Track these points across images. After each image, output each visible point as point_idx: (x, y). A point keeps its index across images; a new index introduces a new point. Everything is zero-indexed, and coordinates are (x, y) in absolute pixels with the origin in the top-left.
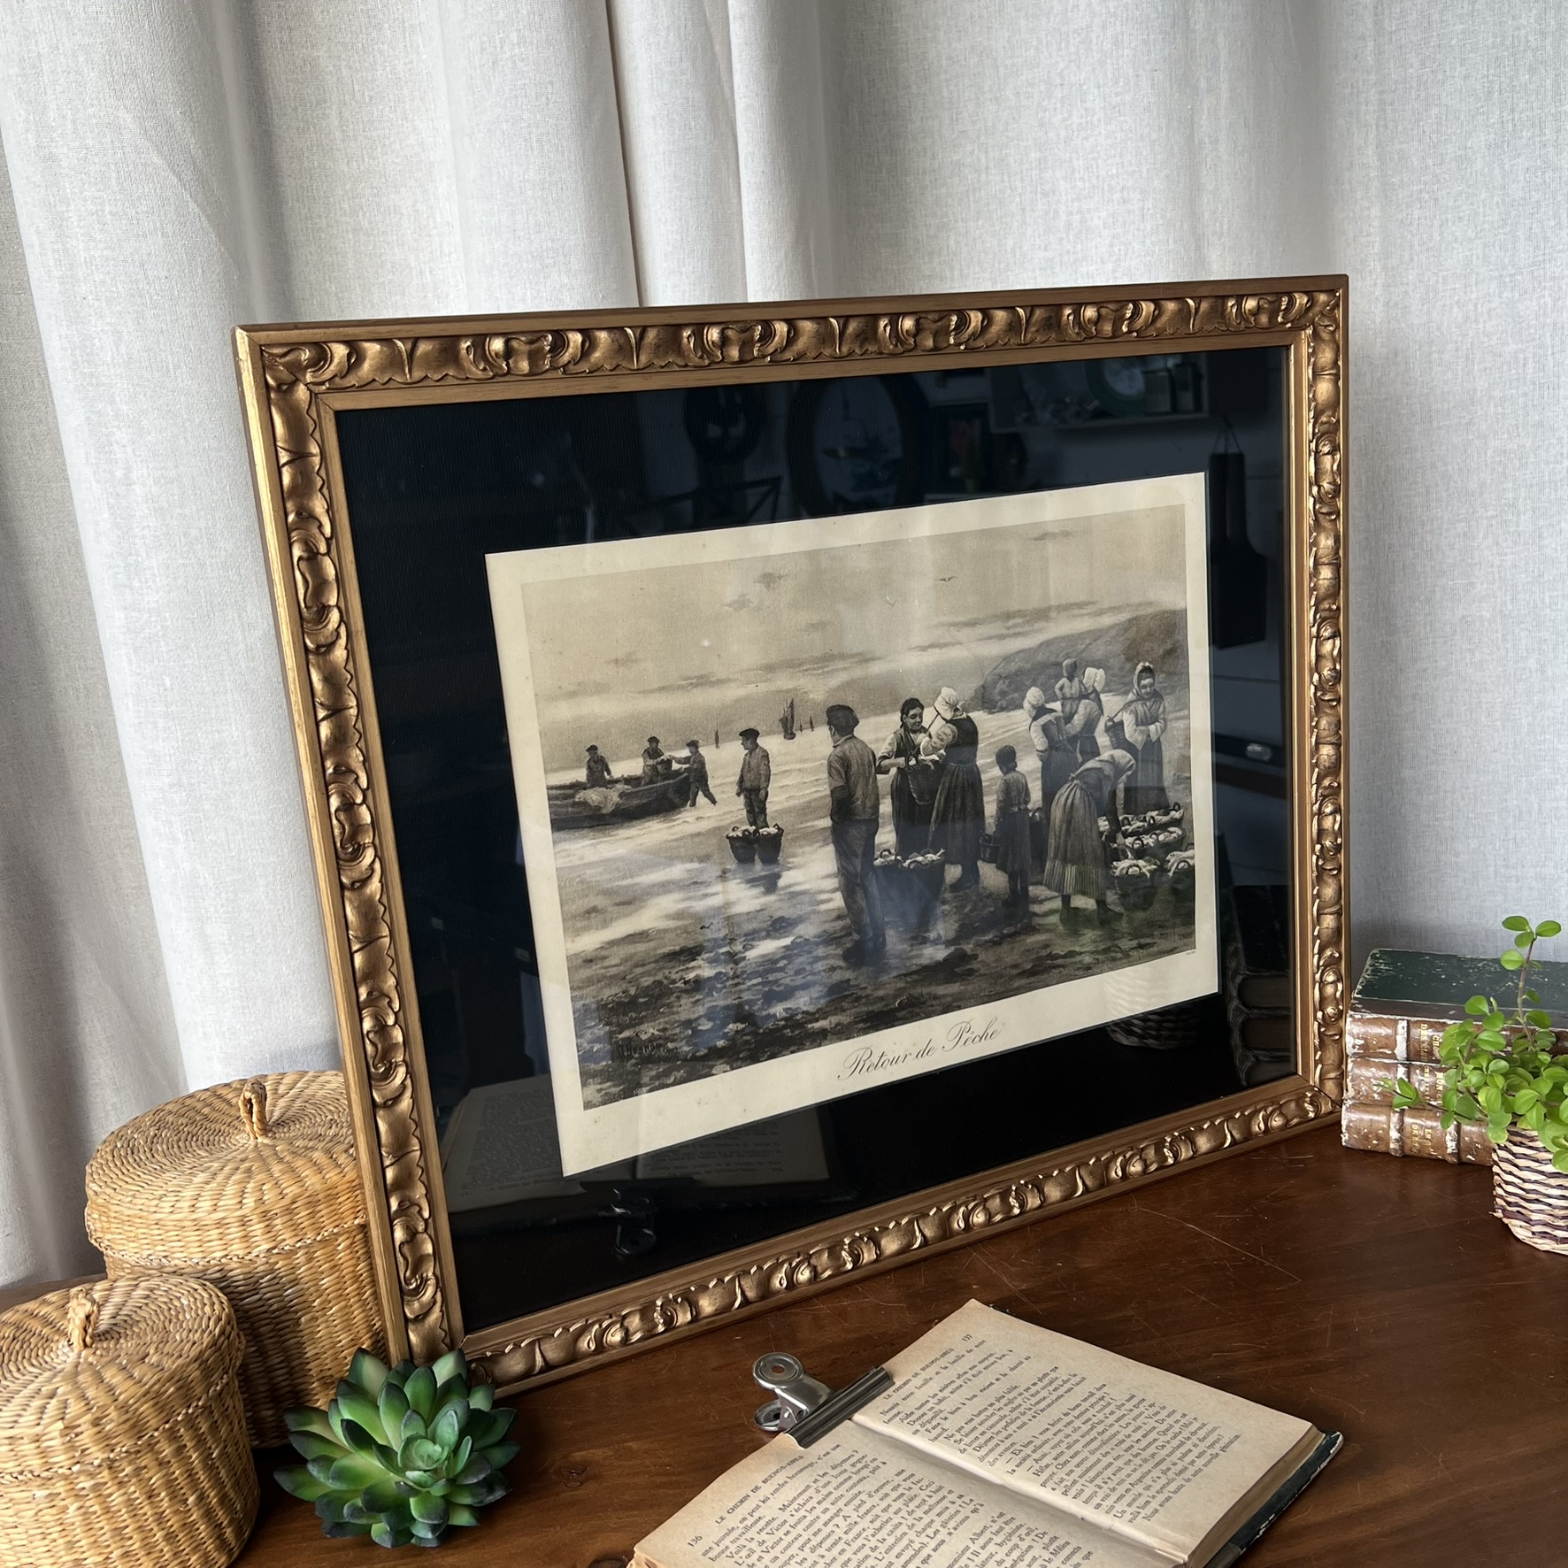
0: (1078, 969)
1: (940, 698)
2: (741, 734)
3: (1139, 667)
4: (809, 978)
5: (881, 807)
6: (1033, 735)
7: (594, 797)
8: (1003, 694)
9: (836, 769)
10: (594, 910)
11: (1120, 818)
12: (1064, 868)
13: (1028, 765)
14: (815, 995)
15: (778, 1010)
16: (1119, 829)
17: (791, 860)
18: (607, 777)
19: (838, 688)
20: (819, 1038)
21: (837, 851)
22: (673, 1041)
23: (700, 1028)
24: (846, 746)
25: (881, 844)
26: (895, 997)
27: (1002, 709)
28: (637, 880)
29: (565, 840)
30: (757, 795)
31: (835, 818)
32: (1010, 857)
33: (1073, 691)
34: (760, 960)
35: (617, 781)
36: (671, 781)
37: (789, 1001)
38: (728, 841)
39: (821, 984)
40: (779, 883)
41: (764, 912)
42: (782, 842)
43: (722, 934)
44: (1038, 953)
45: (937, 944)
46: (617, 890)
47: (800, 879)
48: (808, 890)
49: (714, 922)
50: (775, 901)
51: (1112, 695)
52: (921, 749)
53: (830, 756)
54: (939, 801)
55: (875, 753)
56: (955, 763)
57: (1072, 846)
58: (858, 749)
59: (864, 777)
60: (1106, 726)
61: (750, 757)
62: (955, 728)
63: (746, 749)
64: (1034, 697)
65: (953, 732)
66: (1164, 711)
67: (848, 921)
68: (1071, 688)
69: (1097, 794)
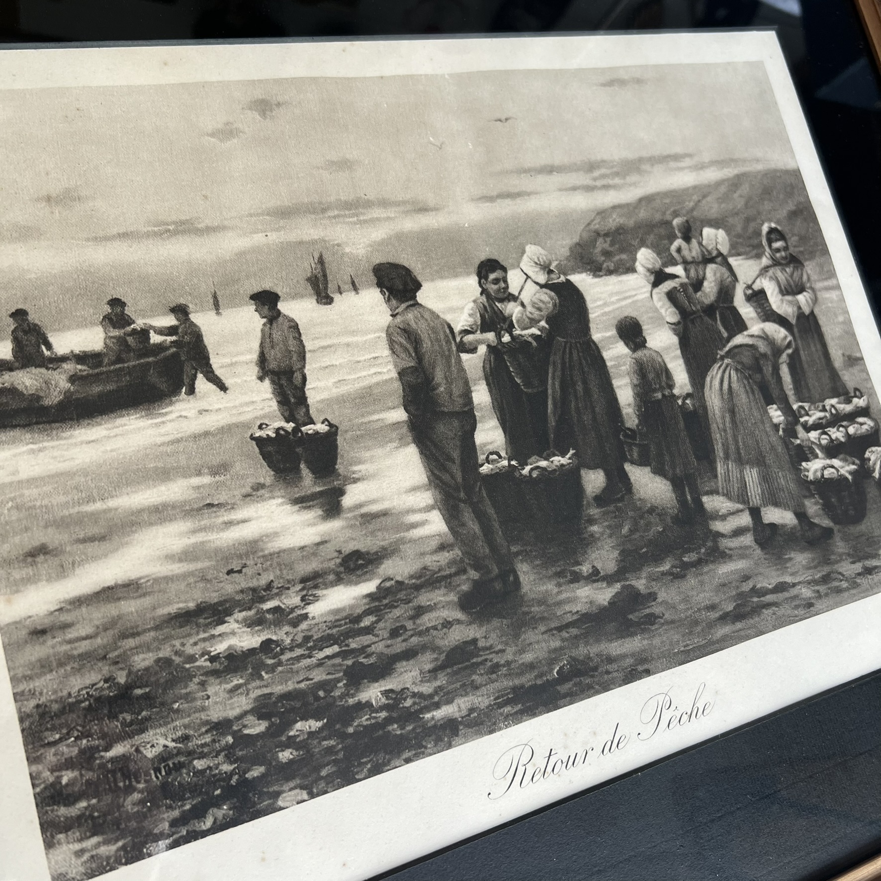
0: (797, 607)
1: (525, 257)
2: (253, 297)
3: (765, 228)
4: (415, 640)
5: (474, 395)
6: (658, 304)
7: (28, 382)
8: (607, 254)
9: (401, 345)
11: (795, 407)
12: (741, 472)
14: (428, 667)
15: (373, 693)
16: (797, 422)
17: (355, 468)
18: (47, 353)
19: (383, 243)
20: (447, 735)
21: (421, 453)
22: (202, 756)
23: (246, 731)
24: (410, 316)
25: (485, 445)
26: (551, 662)
27: (610, 272)
28: (112, 503)
30: (290, 379)
31: (411, 408)
32: (667, 458)
33: (694, 254)
34: (332, 618)
35: (64, 359)
36: (151, 359)
37: (388, 679)
38: (254, 443)
39: (435, 649)
40: (343, 502)
41: (328, 545)
42: (338, 443)
43: (263, 581)
44: (738, 587)
45: (595, 581)
46: (80, 520)
47: (374, 495)
48: (390, 509)
49: (248, 563)
50: (343, 528)
51: (742, 259)
52: (514, 321)
53: (389, 327)
54: (553, 386)
55: (452, 325)
56: (563, 338)
57: (744, 443)
58: (426, 320)
59: (442, 356)
60: (745, 294)
61: (270, 328)
62: (553, 294)
63: (263, 317)
64: (647, 259)
65: (552, 299)
66: (809, 279)
67: (456, 553)
68: (690, 250)
69: (758, 377)
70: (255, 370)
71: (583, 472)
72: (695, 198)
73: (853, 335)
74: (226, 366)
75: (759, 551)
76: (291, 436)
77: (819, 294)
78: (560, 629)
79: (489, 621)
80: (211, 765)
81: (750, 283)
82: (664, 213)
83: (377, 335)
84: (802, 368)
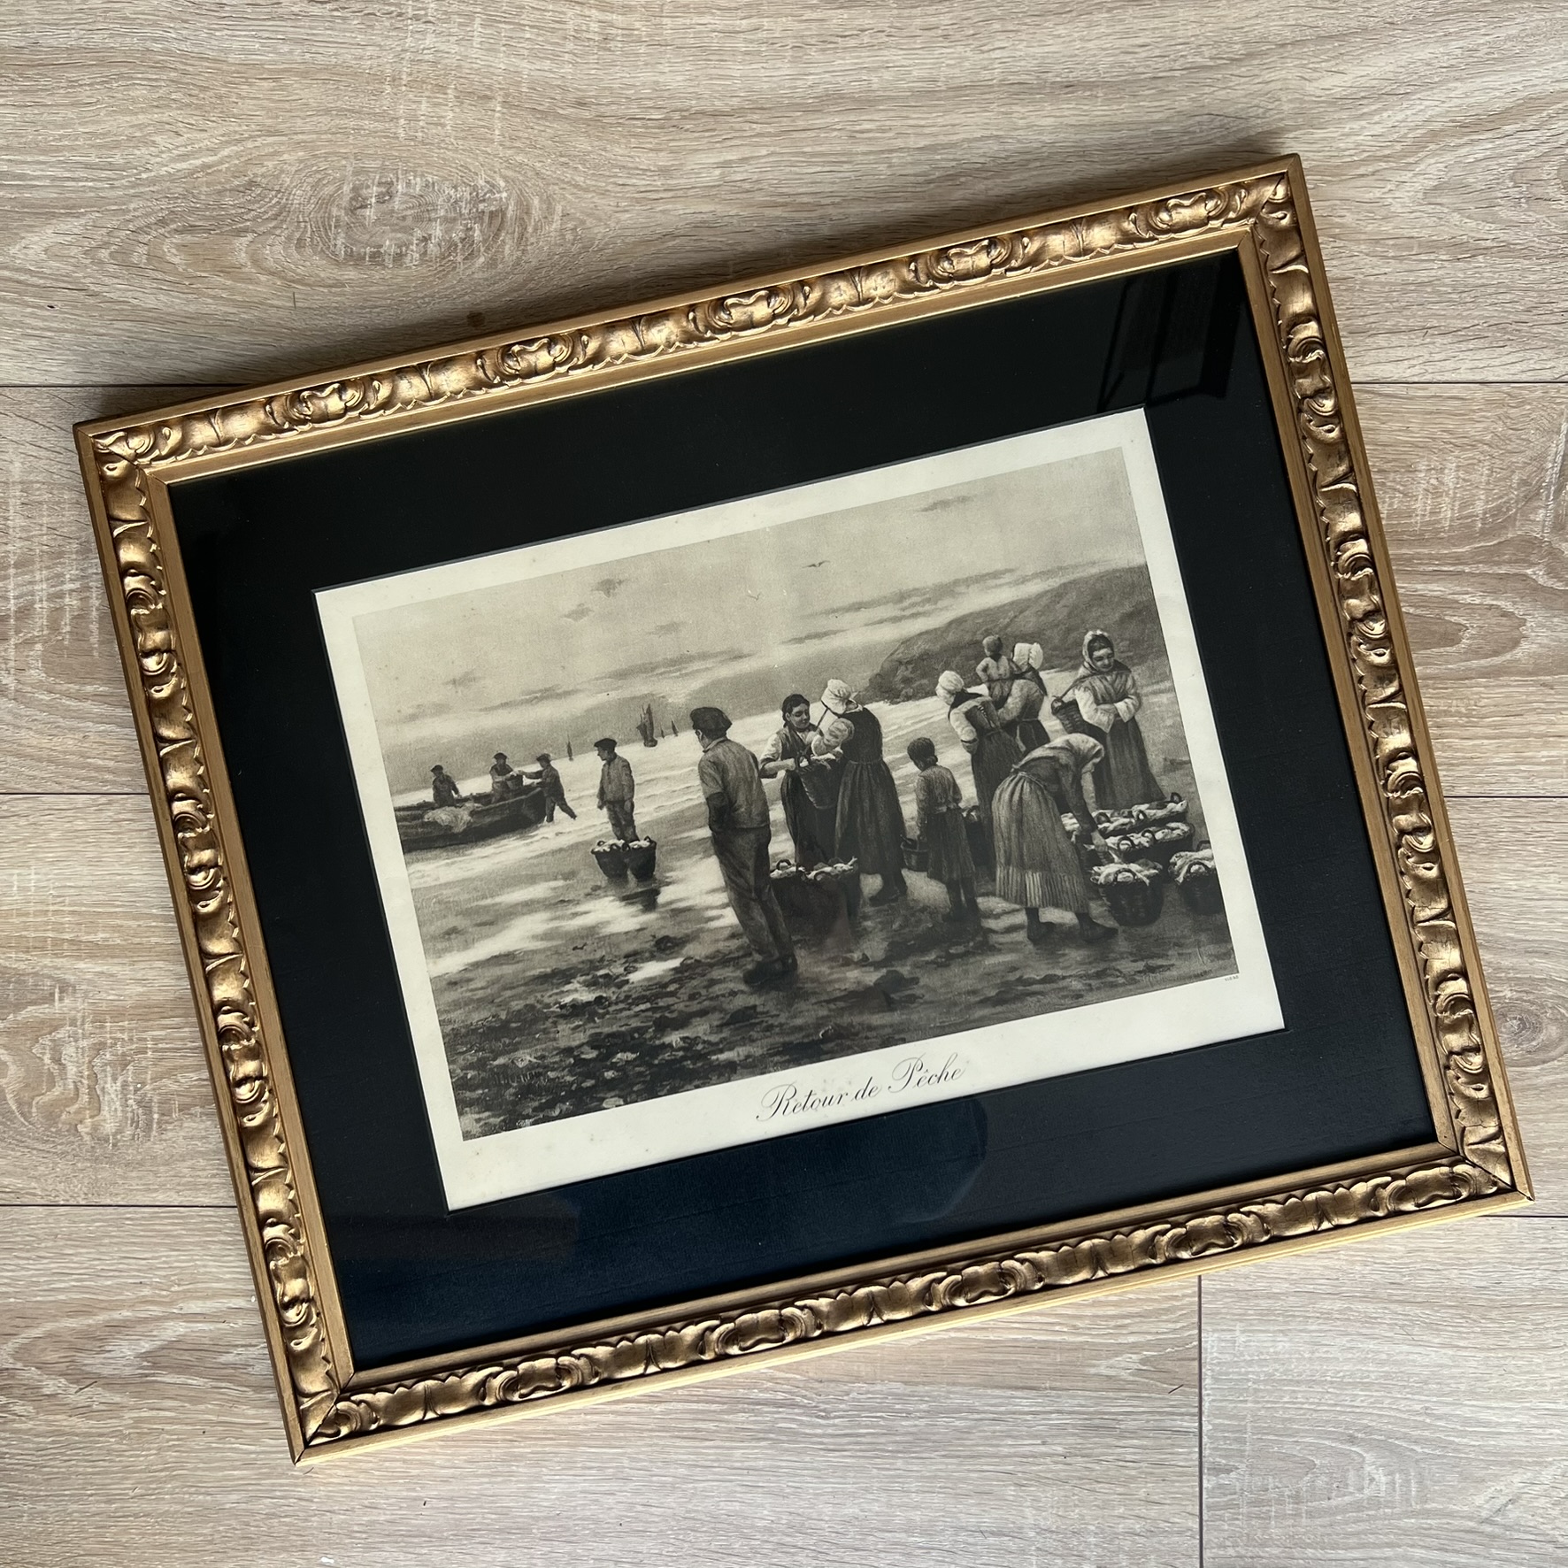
0: (1065, 997)
1: (827, 691)
2: (597, 745)
3: (1088, 637)
4: (706, 1003)
6: (955, 724)
7: (444, 817)
8: (907, 681)
9: (710, 775)
10: (453, 931)
11: (1094, 814)
12: (1023, 877)
13: (954, 758)
14: (716, 1023)
15: (674, 1038)
16: (1094, 828)
18: (455, 796)
20: (728, 1072)
21: (721, 862)
24: (720, 750)
25: (777, 854)
26: (818, 1026)
27: (908, 698)
28: (498, 900)
29: (418, 861)
30: (622, 807)
31: (715, 827)
32: (945, 864)
33: (1002, 671)
34: (646, 983)
35: (466, 799)
38: (594, 856)
39: (722, 1010)
42: (656, 855)
43: (598, 955)
46: (477, 911)
51: (1055, 672)
52: (813, 748)
53: (701, 761)
54: (842, 803)
55: (756, 755)
56: (856, 761)
57: (1029, 850)
58: (734, 753)
59: (745, 782)
60: (1052, 707)
61: (609, 768)
62: (850, 722)
63: (604, 760)
64: (949, 681)
65: (848, 727)
66: (1134, 684)
67: (745, 940)
68: (998, 668)
69: (1054, 787)
71: (862, 877)
72: (1011, 614)
75: (1031, 946)
77: (1144, 699)
78: (828, 1002)
79: (767, 993)
82: (975, 633)
84: (1110, 776)
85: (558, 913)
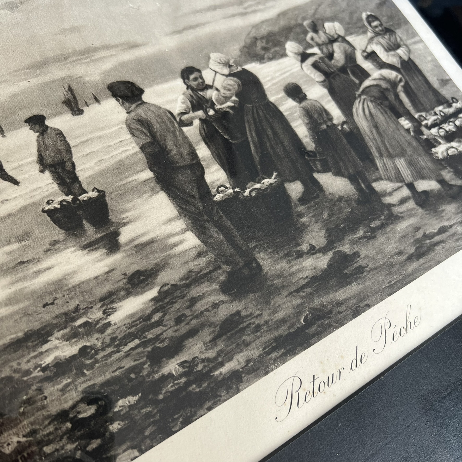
1: (211, 61)
3: (364, 16)
5: (198, 152)
9: (138, 130)
11: (416, 116)
12: (394, 163)
16: (420, 125)
23: (81, 416)
24: (140, 111)
26: (297, 315)
27: (270, 59)
30: (63, 167)
31: (155, 169)
32: (341, 164)
33: (323, 39)
37: (181, 354)
38: (45, 214)
39: (211, 324)
40: (119, 240)
41: (115, 272)
42: (107, 202)
43: (72, 306)
44: (413, 236)
45: (313, 254)
47: (142, 231)
48: (155, 238)
49: (58, 296)
50: (123, 258)
51: (355, 36)
52: (214, 101)
53: (127, 120)
54: (251, 135)
55: (172, 111)
56: (250, 104)
57: (390, 144)
58: (153, 111)
59: (169, 132)
60: (363, 56)
61: (43, 138)
62: (235, 79)
63: (36, 132)
64: (293, 48)
65: (236, 82)
66: (401, 40)
67: (211, 256)
68: (319, 38)
69: (386, 103)
70: (37, 167)
71: (286, 185)
72: (314, 7)
73: (440, 67)
74: (15, 168)
75: (420, 210)
76: (72, 205)
77: (411, 47)
78: (297, 291)
79: (245, 297)
80: (58, 447)
81: (364, 49)
82: (296, 20)
83: (119, 126)
84: (413, 92)
85: (20, 275)
